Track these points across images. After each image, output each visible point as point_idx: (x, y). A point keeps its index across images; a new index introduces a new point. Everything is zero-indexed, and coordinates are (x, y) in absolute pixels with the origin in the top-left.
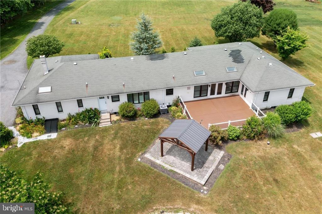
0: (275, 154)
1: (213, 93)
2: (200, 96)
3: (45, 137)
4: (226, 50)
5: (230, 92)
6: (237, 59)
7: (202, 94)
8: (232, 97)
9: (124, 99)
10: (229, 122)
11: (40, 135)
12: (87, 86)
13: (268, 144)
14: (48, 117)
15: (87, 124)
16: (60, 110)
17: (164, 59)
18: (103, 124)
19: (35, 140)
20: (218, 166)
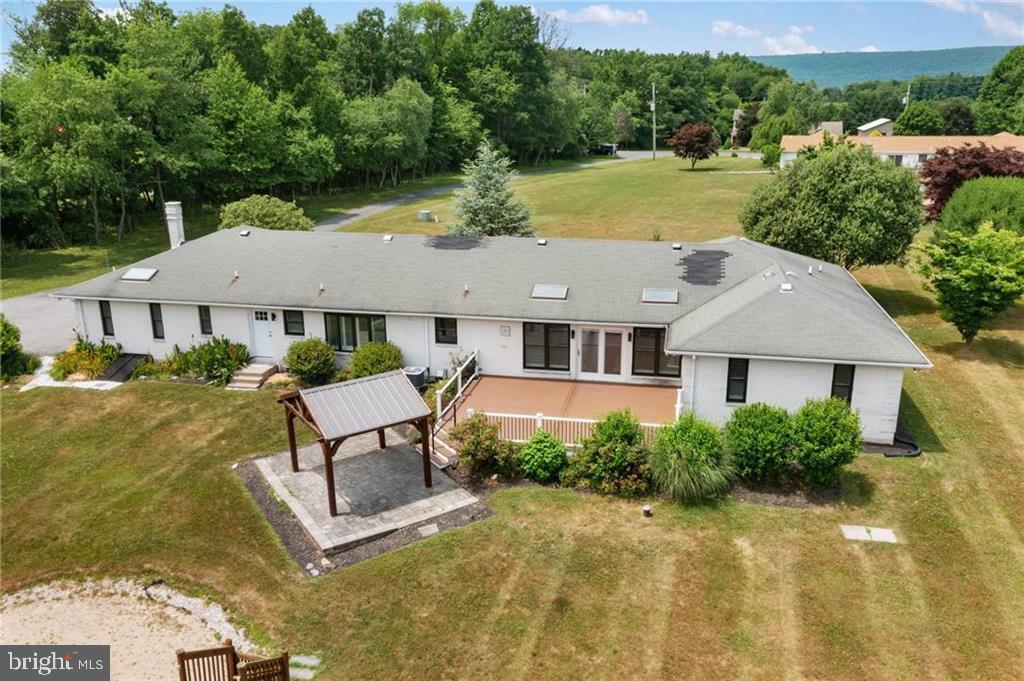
0: (641, 542)
1: (589, 365)
2: (547, 367)
3: (92, 385)
4: (679, 249)
5: (652, 372)
6: (699, 275)
7: (553, 363)
8: (655, 389)
9: (315, 330)
10: (539, 417)
11: (84, 380)
12: (234, 281)
13: (648, 514)
14: (129, 349)
15: (202, 378)
16: (158, 334)
17: (472, 250)
18: (238, 384)
19: (70, 386)
20: (421, 526)
